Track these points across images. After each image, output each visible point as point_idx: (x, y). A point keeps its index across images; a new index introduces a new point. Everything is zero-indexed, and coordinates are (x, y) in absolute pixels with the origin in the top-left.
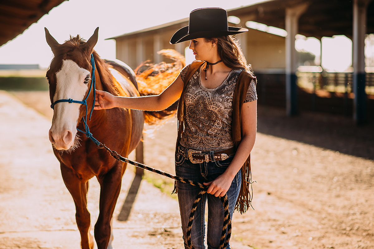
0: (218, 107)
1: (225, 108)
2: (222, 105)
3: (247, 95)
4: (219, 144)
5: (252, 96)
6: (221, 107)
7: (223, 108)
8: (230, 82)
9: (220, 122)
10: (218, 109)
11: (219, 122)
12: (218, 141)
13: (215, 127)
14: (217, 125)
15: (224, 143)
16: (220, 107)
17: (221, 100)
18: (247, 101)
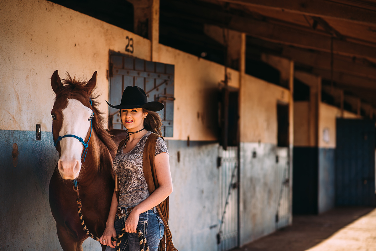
0: (131, 164)
1: (138, 164)
2: (134, 162)
3: (156, 149)
4: (132, 200)
5: (160, 149)
6: (134, 164)
7: (135, 164)
8: (141, 143)
9: (136, 180)
10: (131, 166)
11: (134, 179)
12: (132, 197)
13: (132, 185)
14: (133, 183)
15: (136, 199)
16: (132, 164)
17: (133, 158)
18: (157, 154)
